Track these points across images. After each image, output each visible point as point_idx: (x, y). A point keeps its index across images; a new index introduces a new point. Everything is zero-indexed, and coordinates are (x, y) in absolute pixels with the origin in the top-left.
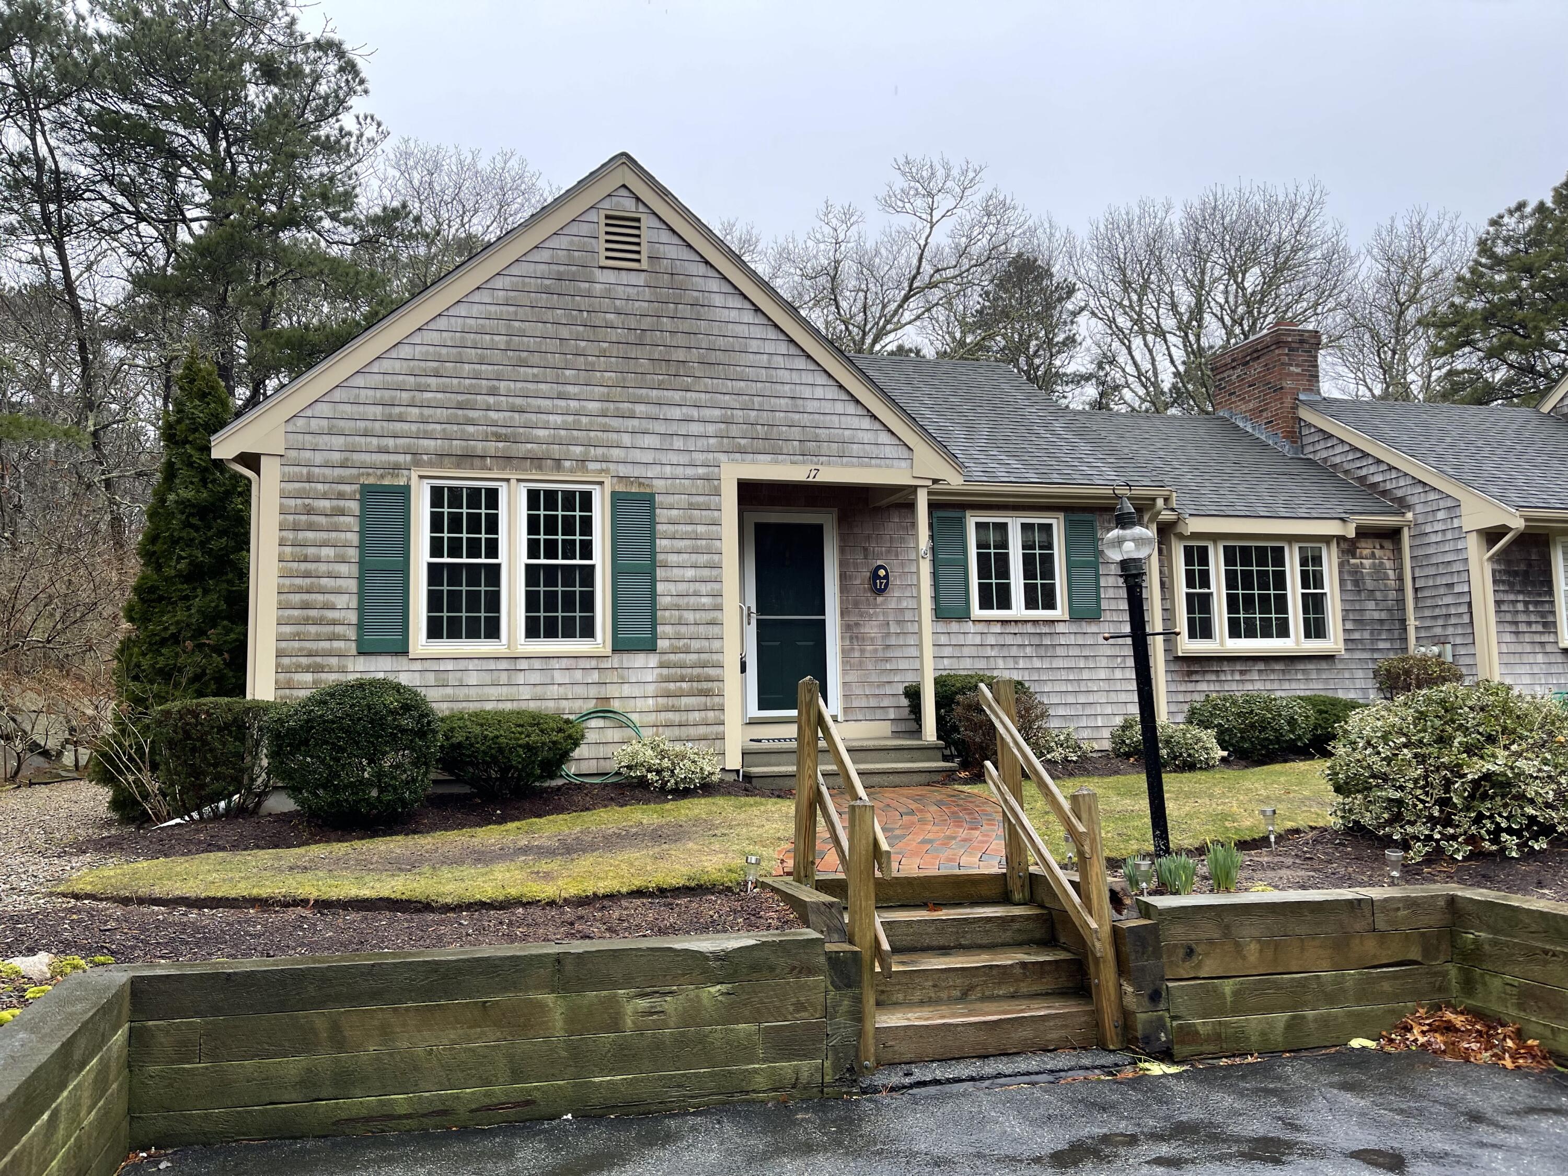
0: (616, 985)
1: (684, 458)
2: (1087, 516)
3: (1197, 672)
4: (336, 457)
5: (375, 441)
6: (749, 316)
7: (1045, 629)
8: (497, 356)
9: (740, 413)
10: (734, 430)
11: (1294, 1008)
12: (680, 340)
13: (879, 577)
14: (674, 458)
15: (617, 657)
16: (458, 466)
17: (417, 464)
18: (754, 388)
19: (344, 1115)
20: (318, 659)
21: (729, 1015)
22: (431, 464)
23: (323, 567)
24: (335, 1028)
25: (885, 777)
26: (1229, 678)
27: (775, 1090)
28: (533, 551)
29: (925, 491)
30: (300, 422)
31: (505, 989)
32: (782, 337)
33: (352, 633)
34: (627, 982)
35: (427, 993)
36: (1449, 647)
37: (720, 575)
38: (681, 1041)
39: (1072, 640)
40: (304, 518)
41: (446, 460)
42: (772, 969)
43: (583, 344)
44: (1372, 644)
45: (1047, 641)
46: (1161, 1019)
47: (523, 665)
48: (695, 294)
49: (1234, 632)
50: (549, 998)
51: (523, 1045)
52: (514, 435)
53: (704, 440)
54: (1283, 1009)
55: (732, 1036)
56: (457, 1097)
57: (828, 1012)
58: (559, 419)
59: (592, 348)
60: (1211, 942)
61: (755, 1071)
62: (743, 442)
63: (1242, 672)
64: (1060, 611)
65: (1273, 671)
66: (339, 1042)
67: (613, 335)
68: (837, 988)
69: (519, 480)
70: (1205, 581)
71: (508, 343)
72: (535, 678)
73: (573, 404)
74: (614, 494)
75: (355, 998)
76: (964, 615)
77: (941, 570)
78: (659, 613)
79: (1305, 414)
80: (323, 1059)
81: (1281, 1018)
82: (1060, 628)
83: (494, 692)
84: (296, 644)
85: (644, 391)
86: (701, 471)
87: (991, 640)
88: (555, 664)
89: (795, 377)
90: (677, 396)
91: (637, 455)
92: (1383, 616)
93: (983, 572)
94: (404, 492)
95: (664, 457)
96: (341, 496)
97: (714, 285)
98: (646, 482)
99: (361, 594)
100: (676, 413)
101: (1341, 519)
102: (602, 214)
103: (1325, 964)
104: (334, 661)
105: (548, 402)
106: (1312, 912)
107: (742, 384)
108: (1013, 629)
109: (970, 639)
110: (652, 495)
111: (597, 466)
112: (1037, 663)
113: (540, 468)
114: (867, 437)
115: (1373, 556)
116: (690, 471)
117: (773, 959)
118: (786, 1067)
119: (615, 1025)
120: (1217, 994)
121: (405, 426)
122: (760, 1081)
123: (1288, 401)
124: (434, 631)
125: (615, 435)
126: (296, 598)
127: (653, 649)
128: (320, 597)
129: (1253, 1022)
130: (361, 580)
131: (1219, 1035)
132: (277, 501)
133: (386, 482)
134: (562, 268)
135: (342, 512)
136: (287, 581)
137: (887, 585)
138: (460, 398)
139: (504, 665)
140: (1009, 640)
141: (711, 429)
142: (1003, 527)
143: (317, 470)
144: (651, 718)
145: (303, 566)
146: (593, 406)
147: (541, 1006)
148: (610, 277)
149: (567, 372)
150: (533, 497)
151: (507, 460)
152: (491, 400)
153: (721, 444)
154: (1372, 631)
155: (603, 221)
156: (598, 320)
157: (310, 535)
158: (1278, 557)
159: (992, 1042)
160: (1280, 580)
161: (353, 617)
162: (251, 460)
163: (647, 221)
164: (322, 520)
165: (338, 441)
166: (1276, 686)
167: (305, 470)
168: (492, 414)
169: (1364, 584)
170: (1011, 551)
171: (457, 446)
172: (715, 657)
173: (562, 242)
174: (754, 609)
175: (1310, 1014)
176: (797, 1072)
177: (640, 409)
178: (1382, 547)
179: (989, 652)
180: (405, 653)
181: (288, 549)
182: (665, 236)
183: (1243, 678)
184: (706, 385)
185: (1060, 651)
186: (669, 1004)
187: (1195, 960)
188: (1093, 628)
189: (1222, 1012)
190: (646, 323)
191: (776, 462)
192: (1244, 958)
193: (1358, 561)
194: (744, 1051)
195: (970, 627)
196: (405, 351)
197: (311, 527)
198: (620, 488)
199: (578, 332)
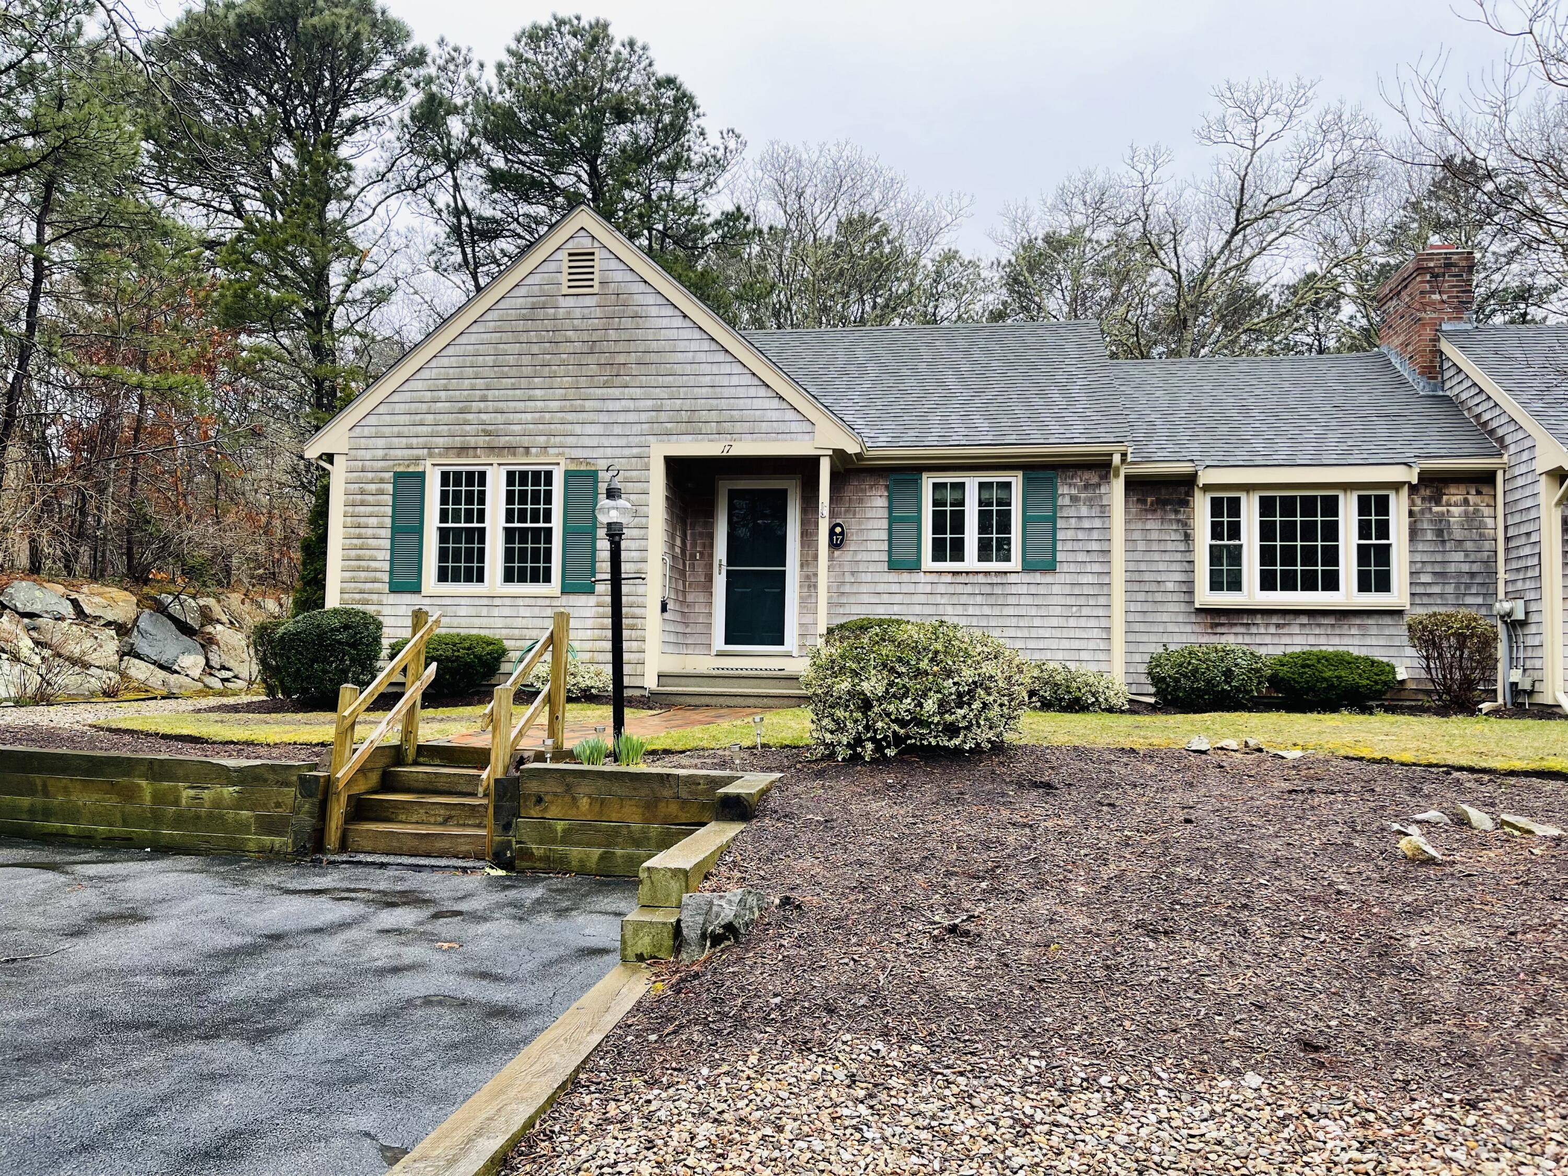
0: (178, 780)
1: (623, 441)
2: (1050, 473)
3: (1222, 625)
4: (380, 453)
5: (404, 440)
6: (679, 322)
7: (994, 580)
8: (487, 372)
9: (668, 402)
10: (663, 416)
11: (608, 846)
12: (621, 347)
13: (836, 534)
14: (614, 441)
15: (565, 597)
16: (459, 456)
17: (431, 455)
18: (680, 381)
19: (46, 831)
20: (366, 596)
21: (239, 805)
22: (440, 455)
23: (370, 532)
24: (45, 785)
25: (760, 700)
26: (1262, 630)
27: (259, 852)
28: (509, 517)
29: (828, 459)
30: (357, 430)
31: (124, 776)
32: (706, 336)
33: (386, 577)
34: (185, 779)
35: (88, 773)
36: (1521, 603)
37: (646, 534)
38: (210, 816)
39: (1024, 589)
40: (359, 497)
41: (451, 451)
42: (266, 780)
43: (548, 357)
44: (1457, 598)
45: (998, 590)
46: (510, 841)
47: (497, 602)
48: (635, 308)
49: (1267, 583)
50: (144, 783)
51: (129, 808)
52: (497, 430)
53: (638, 426)
54: (599, 846)
55: (238, 817)
56: (96, 830)
57: (296, 810)
58: (529, 417)
59: (556, 360)
60: (555, 794)
61: (249, 839)
62: (669, 425)
63: (1278, 626)
64: (1015, 562)
65: (1319, 625)
66: (46, 793)
67: (570, 347)
68: (303, 796)
69: (500, 464)
70: (1235, 531)
71: (494, 361)
72: (507, 612)
73: (539, 404)
74: (566, 472)
75: (53, 770)
76: (915, 566)
77: (895, 526)
78: (598, 564)
79: (1446, 347)
80: (39, 800)
81: (596, 852)
82: (1012, 578)
83: (477, 622)
84: (353, 585)
85: (592, 390)
86: (635, 451)
87: (942, 589)
88: (520, 602)
89: (715, 369)
90: (616, 392)
91: (587, 441)
92: (1475, 568)
93: (938, 527)
94: (421, 476)
95: (605, 441)
96: (382, 481)
97: (651, 299)
98: (592, 461)
99: (392, 550)
100: (618, 405)
101: (1405, 464)
102: (566, 252)
103: (637, 818)
104: (375, 597)
105: (522, 404)
106: (631, 780)
107: (671, 378)
108: (963, 579)
109: (920, 588)
110: (596, 472)
111: (556, 451)
112: (987, 611)
113: (515, 455)
114: (774, 415)
115: (1466, 502)
116: (627, 452)
117: (266, 776)
118: (267, 839)
119: (176, 802)
120: (552, 830)
121: (424, 428)
122: (252, 846)
123: (1428, 332)
124: (443, 576)
125: (569, 426)
126: (353, 553)
127: (592, 592)
128: (367, 552)
129: (575, 853)
130: (392, 539)
131: (549, 858)
132: (344, 485)
133: (411, 469)
134: (535, 299)
135: (381, 492)
136: (348, 541)
137: (842, 540)
138: (461, 405)
139: (485, 601)
140: (960, 589)
141: (644, 417)
142: (960, 487)
143: (367, 463)
144: (588, 645)
145: (358, 530)
146: (554, 405)
147: (139, 786)
148: (571, 301)
149: (536, 380)
150: (511, 475)
151: (491, 449)
152: (482, 405)
153: (652, 429)
154: (1458, 585)
155: (567, 258)
156: (559, 337)
157: (362, 509)
158: (1331, 506)
159: (424, 846)
160: (1331, 531)
161: (386, 565)
162: (330, 458)
163: (599, 254)
164: (370, 498)
165: (381, 442)
166: (1322, 640)
167: (360, 463)
168: (483, 416)
169: (1450, 534)
170: (967, 508)
171: (458, 441)
172: (640, 599)
173: (535, 279)
174: (724, 562)
175: (619, 852)
176: (273, 843)
177: (589, 405)
178: (1479, 493)
179: (939, 600)
180: (420, 592)
181: (349, 519)
182: (614, 264)
183: (1280, 631)
184: (641, 381)
185: (1011, 600)
186: (206, 794)
187: (543, 805)
188: (1049, 578)
189: (553, 841)
190: (596, 336)
191: (696, 440)
192: (578, 808)
193: (1444, 509)
194: (243, 827)
195: (921, 577)
196: (425, 374)
197: (362, 504)
198: (573, 467)
199: (545, 348)
